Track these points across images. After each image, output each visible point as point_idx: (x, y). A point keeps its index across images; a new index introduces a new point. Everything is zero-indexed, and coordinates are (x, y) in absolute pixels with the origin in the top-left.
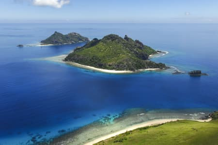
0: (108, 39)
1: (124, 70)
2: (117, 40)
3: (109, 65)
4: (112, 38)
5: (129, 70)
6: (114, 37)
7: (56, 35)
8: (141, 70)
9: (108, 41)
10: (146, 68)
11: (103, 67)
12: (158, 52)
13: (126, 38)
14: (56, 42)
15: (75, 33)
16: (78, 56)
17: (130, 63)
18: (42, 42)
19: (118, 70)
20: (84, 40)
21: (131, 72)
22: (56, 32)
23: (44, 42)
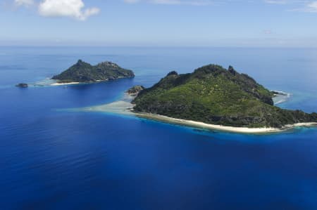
0: (207, 73)
1: (262, 127)
2: (223, 74)
3: (234, 119)
4: (209, 71)
5: (272, 126)
6: (217, 70)
7: (80, 65)
8: (289, 126)
9: (208, 76)
10: (294, 122)
13: (231, 71)
14: (84, 79)
15: (110, 63)
16: (163, 103)
17: (269, 114)
19: (252, 127)
21: (277, 130)
22: (80, 61)
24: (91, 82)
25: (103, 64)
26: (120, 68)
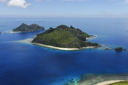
0: (60, 28)
1: (73, 48)
2: (66, 29)
3: (64, 45)
4: (63, 27)
5: (77, 48)
6: (64, 27)
7: (23, 25)
8: (84, 48)
9: (61, 29)
10: (87, 46)
11: (59, 46)
12: (91, 36)
13: (71, 27)
14: (23, 30)
15: (35, 24)
17: (77, 43)
18: (13, 30)
19: (69, 48)
20: (41, 29)
21: (78, 49)
22: (23, 24)
23: (15, 30)
24: (26, 31)
25: (32, 25)
26: (39, 26)
